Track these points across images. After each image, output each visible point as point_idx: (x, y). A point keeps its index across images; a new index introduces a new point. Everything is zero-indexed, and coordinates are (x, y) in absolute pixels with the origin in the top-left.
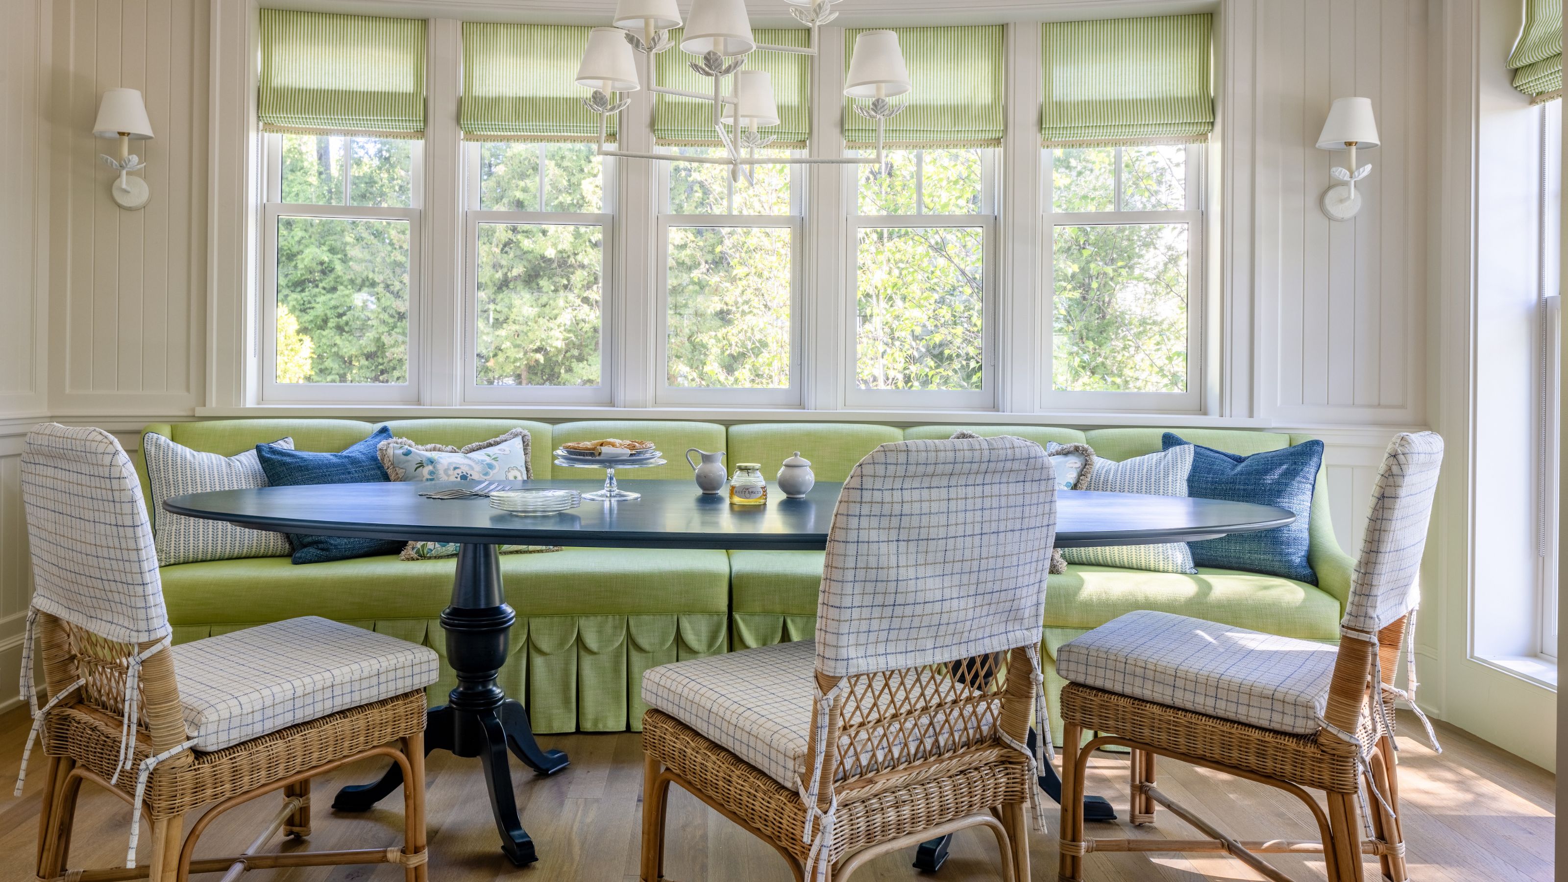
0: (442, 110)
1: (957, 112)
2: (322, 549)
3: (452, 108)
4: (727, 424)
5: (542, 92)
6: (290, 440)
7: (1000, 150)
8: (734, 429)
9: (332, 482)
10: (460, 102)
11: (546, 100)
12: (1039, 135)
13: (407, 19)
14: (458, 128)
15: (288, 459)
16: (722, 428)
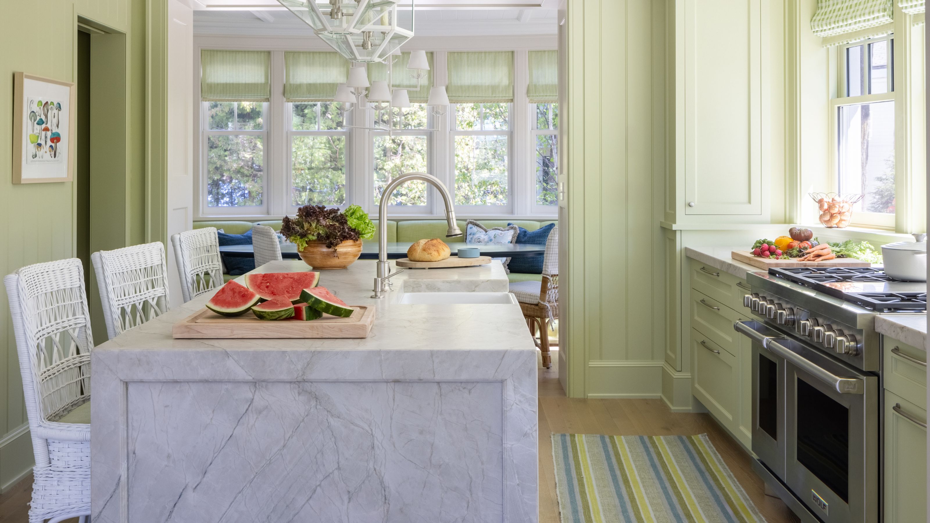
0: (277, 90)
1: (494, 88)
2: (241, 270)
3: (281, 89)
4: (397, 221)
5: (319, 81)
6: (222, 230)
7: (512, 104)
8: (400, 223)
9: (229, 245)
10: (285, 86)
11: (320, 84)
12: (527, 98)
13: (261, 52)
14: (283, 97)
15: (226, 237)
16: (395, 223)
